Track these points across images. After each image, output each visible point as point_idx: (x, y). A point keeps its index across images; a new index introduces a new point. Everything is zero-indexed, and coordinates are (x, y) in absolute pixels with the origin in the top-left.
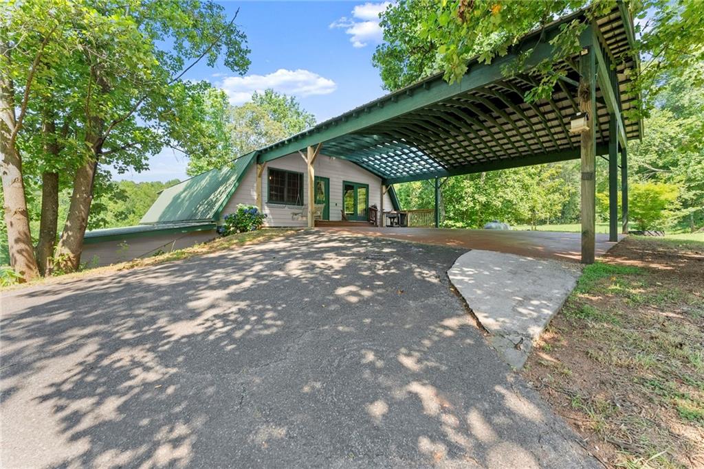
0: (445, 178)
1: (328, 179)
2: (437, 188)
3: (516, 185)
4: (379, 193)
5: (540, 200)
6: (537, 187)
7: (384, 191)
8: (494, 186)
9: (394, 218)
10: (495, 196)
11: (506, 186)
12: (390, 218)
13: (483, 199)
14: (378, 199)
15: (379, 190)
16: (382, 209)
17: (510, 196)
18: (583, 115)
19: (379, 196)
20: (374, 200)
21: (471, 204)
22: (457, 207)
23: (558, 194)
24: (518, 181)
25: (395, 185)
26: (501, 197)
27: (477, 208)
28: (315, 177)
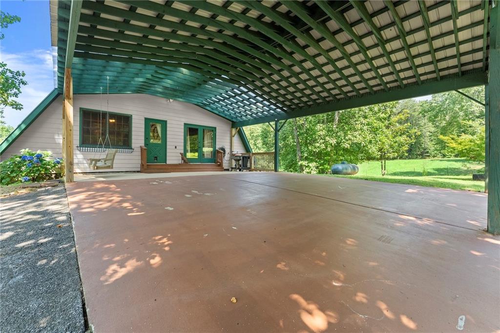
0: (283, 121)
1: (166, 122)
3: (365, 128)
4: (229, 135)
5: (387, 142)
6: (386, 130)
7: (234, 132)
8: (344, 130)
9: (238, 160)
10: (344, 138)
12: (235, 160)
13: (333, 141)
15: (229, 133)
16: (231, 151)
17: (359, 139)
19: (228, 138)
20: (223, 143)
21: (323, 146)
22: (310, 148)
23: (405, 136)
24: (368, 125)
25: (244, 128)
26: (350, 139)
27: (329, 149)
28: (146, 119)
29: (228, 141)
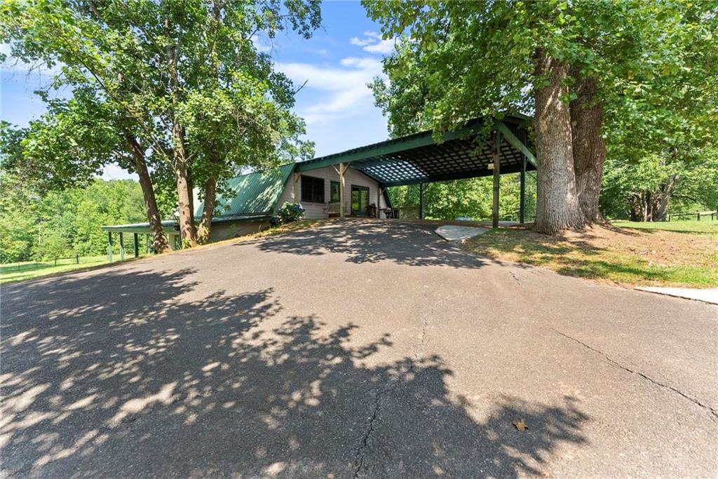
0: (427, 183)
1: (339, 183)
2: (421, 191)
3: (480, 188)
4: (377, 194)
7: (380, 192)
8: (463, 190)
9: (389, 213)
10: (464, 197)
11: (471, 189)
12: (386, 213)
13: (455, 199)
14: (376, 199)
15: (377, 192)
16: (379, 207)
17: (475, 197)
18: (493, 162)
19: (377, 196)
20: (374, 200)
21: (446, 203)
22: (435, 206)
23: (512, 195)
24: (482, 185)
25: (389, 188)
26: (468, 198)
27: (451, 206)
28: (331, 182)
29: (377, 198)
